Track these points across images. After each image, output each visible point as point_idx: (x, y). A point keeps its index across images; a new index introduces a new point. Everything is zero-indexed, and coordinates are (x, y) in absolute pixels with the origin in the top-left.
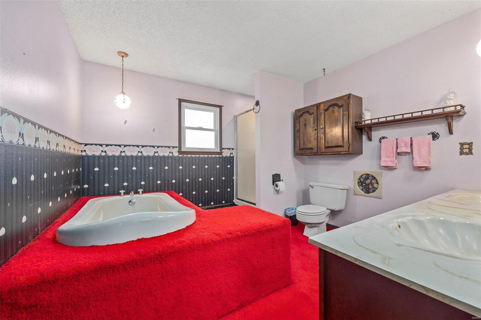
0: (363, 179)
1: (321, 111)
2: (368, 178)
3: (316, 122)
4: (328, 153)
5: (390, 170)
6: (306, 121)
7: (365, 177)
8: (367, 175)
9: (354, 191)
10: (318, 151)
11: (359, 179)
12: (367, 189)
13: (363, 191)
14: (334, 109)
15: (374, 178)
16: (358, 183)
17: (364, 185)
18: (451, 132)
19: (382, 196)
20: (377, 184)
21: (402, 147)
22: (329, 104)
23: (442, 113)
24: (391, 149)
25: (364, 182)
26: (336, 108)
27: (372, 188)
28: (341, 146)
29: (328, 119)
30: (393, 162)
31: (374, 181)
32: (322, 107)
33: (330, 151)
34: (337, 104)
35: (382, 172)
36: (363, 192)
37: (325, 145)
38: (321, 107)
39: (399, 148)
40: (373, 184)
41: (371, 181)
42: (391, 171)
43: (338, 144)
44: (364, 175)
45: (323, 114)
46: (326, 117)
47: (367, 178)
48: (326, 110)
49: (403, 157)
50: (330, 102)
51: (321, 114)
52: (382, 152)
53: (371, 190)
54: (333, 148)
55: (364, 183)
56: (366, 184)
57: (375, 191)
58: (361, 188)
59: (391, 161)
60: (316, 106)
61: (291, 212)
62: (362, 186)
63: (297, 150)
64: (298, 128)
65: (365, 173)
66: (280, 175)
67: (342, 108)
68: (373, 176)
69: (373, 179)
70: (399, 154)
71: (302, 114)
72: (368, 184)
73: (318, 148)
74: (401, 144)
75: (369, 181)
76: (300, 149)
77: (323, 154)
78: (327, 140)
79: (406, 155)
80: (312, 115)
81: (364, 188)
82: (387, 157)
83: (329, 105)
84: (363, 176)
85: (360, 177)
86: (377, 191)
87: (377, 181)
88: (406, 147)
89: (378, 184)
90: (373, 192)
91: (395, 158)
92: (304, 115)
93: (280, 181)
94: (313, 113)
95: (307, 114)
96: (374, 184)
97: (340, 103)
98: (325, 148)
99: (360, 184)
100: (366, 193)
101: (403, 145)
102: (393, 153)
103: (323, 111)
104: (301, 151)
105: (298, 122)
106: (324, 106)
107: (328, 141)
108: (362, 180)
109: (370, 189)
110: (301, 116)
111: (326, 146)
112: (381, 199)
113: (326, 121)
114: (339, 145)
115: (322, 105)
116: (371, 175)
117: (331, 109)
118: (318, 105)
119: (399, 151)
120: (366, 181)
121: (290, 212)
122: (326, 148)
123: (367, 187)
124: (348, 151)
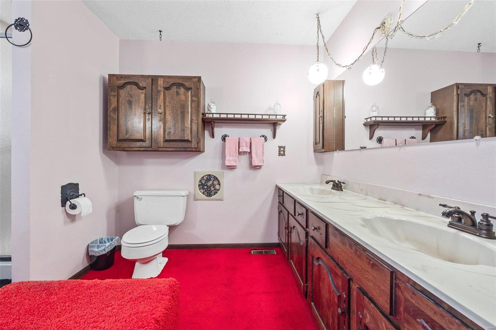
0: (205, 181)
1: (159, 88)
2: (210, 180)
3: (151, 101)
4: (170, 149)
5: (230, 169)
6: (131, 96)
7: (207, 178)
8: (209, 176)
9: (195, 196)
10: (153, 145)
11: (200, 181)
12: (209, 192)
13: (204, 194)
14: (179, 90)
15: (216, 178)
16: (199, 186)
17: (205, 187)
18: (274, 136)
19: (223, 197)
20: (218, 185)
21: (243, 146)
22: (172, 81)
23: (268, 119)
24: (234, 148)
25: (205, 184)
26: (182, 90)
27: (213, 190)
28: (187, 141)
29: (170, 102)
30: (235, 161)
31: (216, 182)
32: (161, 82)
33: (171, 147)
34: (183, 84)
35: (224, 172)
36: (204, 196)
37: (164, 137)
38: (159, 83)
39: (240, 147)
40: (214, 185)
41: (213, 183)
42: (232, 170)
43: (184, 137)
44: (205, 176)
45: (162, 93)
46: (167, 98)
47: (208, 180)
48: (167, 89)
49: (242, 156)
50: (173, 78)
51: (159, 92)
52: (227, 150)
53: (213, 193)
54: (177, 143)
55: (205, 186)
56: (208, 186)
57: (217, 193)
58: (202, 191)
59: (234, 160)
60: (151, 78)
61: (104, 248)
62: (203, 189)
63: (113, 140)
64: (114, 105)
65: (208, 174)
66: (77, 185)
67: (190, 91)
68: (215, 176)
69: (215, 180)
70: (240, 153)
71: (124, 84)
72: (209, 186)
73: (153, 141)
74: (243, 144)
75: (211, 182)
76: (119, 140)
77: (160, 149)
78: (167, 131)
79: (244, 155)
80: (143, 90)
81: (206, 191)
82: (231, 156)
83: (172, 83)
84: (204, 178)
85: (202, 178)
86: (219, 193)
87: (219, 181)
88: (247, 147)
89: (220, 185)
90: (214, 195)
91: (237, 158)
92: (129, 87)
93: (77, 197)
94: (145, 88)
95: (134, 87)
96: (216, 185)
97: (187, 84)
98: (164, 142)
99: (201, 186)
100: (207, 196)
101: (244, 145)
102: (236, 153)
103: (162, 89)
104: (121, 143)
105: (114, 96)
106: (163, 83)
107: (169, 133)
108: (203, 182)
109: (212, 191)
110: (122, 87)
111: (166, 139)
112: (223, 200)
113: (167, 104)
114: (186, 138)
115: (161, 81)
116: (212, 175)
117: (174, 89)
118: (154, 79)
119: (241, 150)
120: (208, 182)
121: (100, 249)
122: (166, 141)
123: (209, 189)
124: (196, 147)
